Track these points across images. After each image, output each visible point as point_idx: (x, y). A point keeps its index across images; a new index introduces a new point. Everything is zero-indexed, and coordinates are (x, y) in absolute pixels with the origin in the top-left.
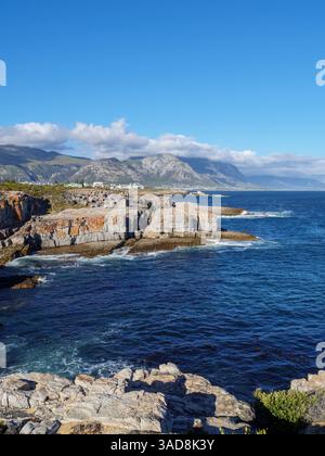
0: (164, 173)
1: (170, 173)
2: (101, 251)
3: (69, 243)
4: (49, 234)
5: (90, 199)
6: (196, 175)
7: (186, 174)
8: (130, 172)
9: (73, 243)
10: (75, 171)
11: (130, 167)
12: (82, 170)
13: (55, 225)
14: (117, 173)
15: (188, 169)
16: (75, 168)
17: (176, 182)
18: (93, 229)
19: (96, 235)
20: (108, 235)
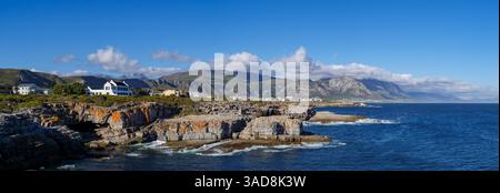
1: (349, 90)
3: (177, 139)
4: (163, 132)
7: (361, 91)
8: (320, 89)
9: (180, 139)
13: (168, 126)
15: (363, 87)
17: (353, 96)
18: (196, 129)
19: (198, 135)
20: (208, 135)
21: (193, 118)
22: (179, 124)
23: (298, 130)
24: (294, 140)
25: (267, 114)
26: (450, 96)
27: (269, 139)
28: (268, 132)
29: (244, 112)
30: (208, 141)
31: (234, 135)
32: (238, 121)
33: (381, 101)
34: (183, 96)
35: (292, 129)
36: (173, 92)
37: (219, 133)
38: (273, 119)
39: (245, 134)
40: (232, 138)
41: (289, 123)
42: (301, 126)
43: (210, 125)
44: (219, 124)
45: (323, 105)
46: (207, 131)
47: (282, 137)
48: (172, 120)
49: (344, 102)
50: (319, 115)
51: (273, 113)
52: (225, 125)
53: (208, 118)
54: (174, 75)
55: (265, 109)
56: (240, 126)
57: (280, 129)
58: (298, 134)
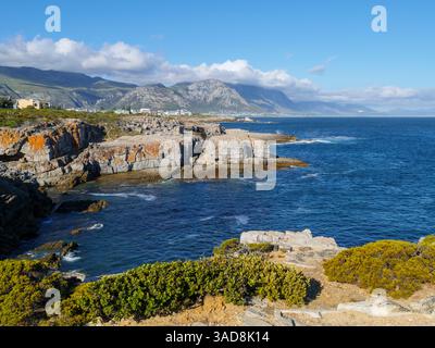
0: (210, 99)
1: (216, 100)
3: (126, 169)
4: (107, 161)
5: (145, 126)
6: (243, 101)
7: (233, 100)
8: (176, 98)
9: (130, 170)
10: (120, 97)
11: (176, 93)
12: (127, 96)
13: (113, 152)
14: (163, 99)
15: (235, 95)
16: (121, 94)
17: (223, 108)
18: (150, 155)
19: (152, 161)
22: (128, 149)
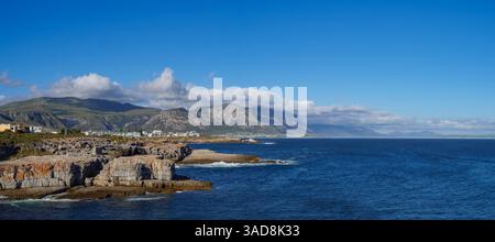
2: (31, 196)
3: (14, 186)
9: (19, 186)
10: (146, 121)
13: (2, 170)
18: (39, 175)
19: (41, 181)
20: (53, 182)
21: (34, 159)
22: (16, 168)
23: (169, 173)
24: (164, 186)
25: (130, 153)
26: (364, 128)
27: (132, 186)
28: (130, 177)
29: (99, 151)
30: (54, 189)
31: (87, 181)
32: (92, 163)
33: (275, 136)
34: (20, 132)
35: (162, 172)
36: (8, 127)
37: (68, 178)
38: (137, 159)
39: (101, 180)
40: (84, 184)
41: (157, 164)
42: (173, 169)
43: (57, 168)
44: (68, 167)
45: (201, 141)
46: (53, 177)
47: (149, 183)
48: (8, 162)
49: (228, 137)
50: (196, 154)
51: (137, 152)
52: (75, 169)
53: (54, 159)
54: (8, 105)
55: (126, 146)
56: (94, 169)
57: (145, 172)
58: (168, 178)
